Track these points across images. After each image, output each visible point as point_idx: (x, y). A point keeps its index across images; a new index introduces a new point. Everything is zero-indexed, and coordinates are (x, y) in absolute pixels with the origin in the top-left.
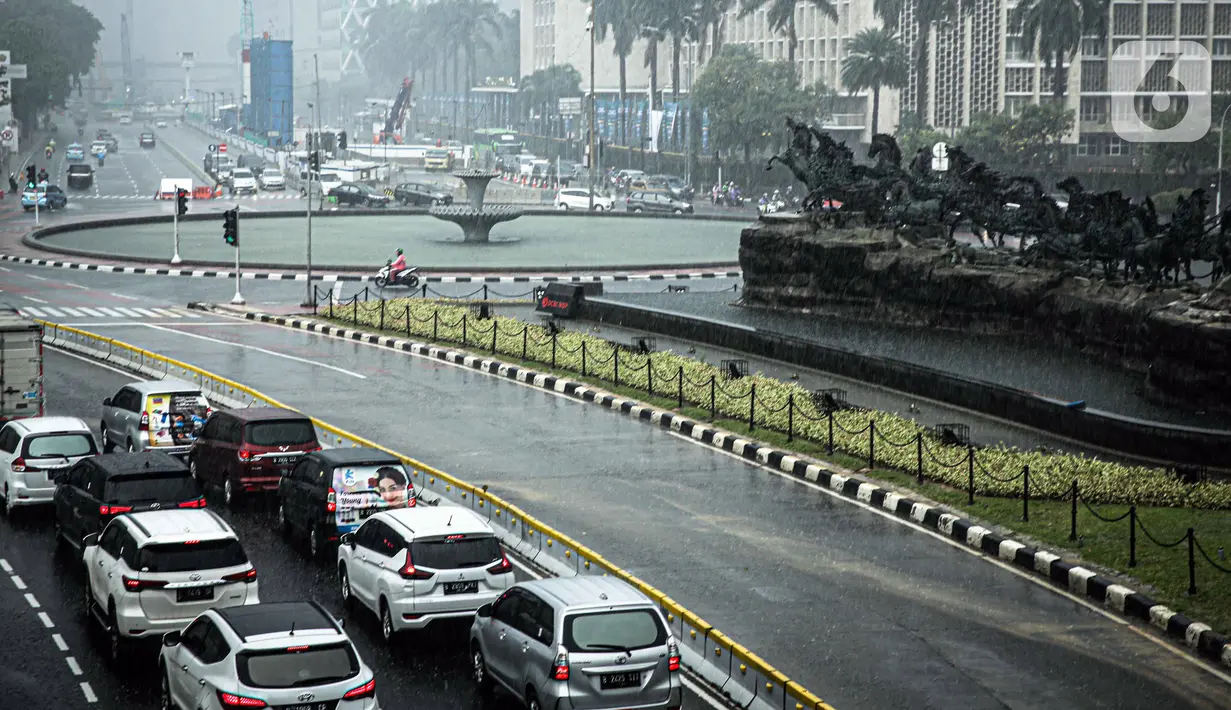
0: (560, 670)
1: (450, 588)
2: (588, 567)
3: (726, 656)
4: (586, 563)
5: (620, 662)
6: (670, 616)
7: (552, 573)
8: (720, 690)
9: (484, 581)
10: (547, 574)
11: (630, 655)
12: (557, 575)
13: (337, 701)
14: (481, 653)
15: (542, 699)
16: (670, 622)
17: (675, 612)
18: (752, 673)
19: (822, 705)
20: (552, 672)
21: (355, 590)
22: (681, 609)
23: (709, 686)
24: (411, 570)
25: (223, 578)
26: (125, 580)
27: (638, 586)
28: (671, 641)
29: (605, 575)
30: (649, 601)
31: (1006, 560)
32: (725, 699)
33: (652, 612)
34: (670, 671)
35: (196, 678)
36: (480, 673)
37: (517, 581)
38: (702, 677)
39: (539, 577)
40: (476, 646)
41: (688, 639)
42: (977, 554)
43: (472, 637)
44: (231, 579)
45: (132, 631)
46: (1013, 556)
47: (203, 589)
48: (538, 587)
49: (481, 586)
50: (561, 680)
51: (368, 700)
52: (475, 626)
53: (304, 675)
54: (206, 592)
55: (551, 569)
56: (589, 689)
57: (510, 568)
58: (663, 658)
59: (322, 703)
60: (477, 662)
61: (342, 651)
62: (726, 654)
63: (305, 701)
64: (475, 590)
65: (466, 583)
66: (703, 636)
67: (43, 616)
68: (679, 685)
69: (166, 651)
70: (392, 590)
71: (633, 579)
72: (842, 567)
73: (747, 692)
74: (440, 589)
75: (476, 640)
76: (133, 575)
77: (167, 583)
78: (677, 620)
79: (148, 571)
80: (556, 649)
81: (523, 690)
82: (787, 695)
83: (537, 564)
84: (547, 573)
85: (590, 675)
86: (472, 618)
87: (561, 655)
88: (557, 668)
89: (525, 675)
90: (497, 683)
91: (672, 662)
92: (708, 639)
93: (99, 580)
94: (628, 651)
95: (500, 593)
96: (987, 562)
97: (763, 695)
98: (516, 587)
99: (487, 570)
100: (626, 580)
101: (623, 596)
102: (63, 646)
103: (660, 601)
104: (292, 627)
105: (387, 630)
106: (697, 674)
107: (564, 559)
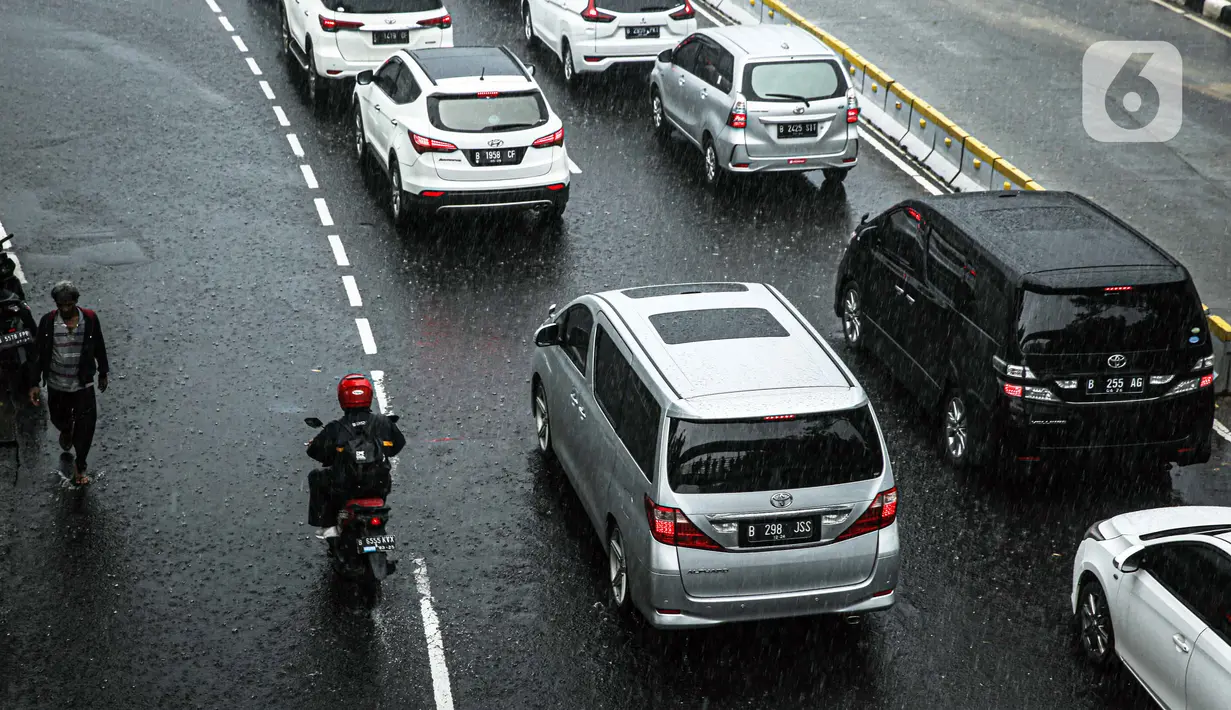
0: (737, 118)
1: (631, 32)
2: (772, 17)
3: (907, 110)
4: (771, 12)
5: (798, 112)
6: (852, 68)
7: (735, 21)
8: (897, 143)
9: (666, 26)
10: (728, 20)
11: (808, 106)
12: (739, 23)
13: (527, 147)
14: (660, 99)
15: (718, 145)
16: (852, 74)
17: (858, 64)
18: (931, 128)
19: (999, 161)
20: (731, 121)
21: (538, 30)
22: (864, 62)
23: (886, 140)
24: (593, 12)
25: (419, 23)
26: (322, 20)
27: (821, 37)
28: (850, 93)
29: (789, 25)
30: (831, 52)
31: (1210, 18)
32: (903, 152)
33: (833, 63)
34: (848, 122)
35: (388, 118)
36: (658, 118)
37: (699, 26)
38: (880, 130)
39: (721, 25)
40: (655, 91)
41: (869, 93)
42: (1179, 11)
43: (652, 81)
44: (425, 24)
45: (329, 72)
46: (1218, 14)
47: (399, 32)
48: (719, 34)
49: (662, 31)
50: (737, 127)
51: (557, 147)
52: (655, 72)
53: (494, 121)
54: (401, 37)
55: (734, 18)
56: (767, 138)
57: (691, 14)
58: (842, 110)
59: (511, 149)
60: (656, 107)
61: (532, 99)
62: (906, 107)
63: (495, 147)
64: (656, 35)
65: (648, 28)
66: (885, 90)
67: (237, 40)
68: (857, 137)
69: (359, 89)
70: (573, 32)
71: (817, 29)
72: (1035, 23)
73: (925, 146)
74: (622, 32)
75: (655, 85)
76: (330, 15)
77: (362, 25)
78: (859, 73)
79: (345, 12)
80: (734, 97)
81: (700, 137)
82: (965, 151)
83: (721, 12)
84: (731, 21)
85: (767, 124)
86: (652, 64)
87: (739, 103)
88: (734, 116)
89: (703, 121)
90: (675, 128)
91: (850, 114)
92: (889, 92)
93: (296, 18)
94: (806, 101)
95: (681, 39)
96: (1188, 19)
97: (941, 150)
98: (696, 34)
99: (670, 15)
100: (810, 30)
101: (805, 45)
102: (256, 70)
103: (843, 53)
104: (483, 73)
105: (568, 72)
106: (875, 127)
107: (749, 8)
